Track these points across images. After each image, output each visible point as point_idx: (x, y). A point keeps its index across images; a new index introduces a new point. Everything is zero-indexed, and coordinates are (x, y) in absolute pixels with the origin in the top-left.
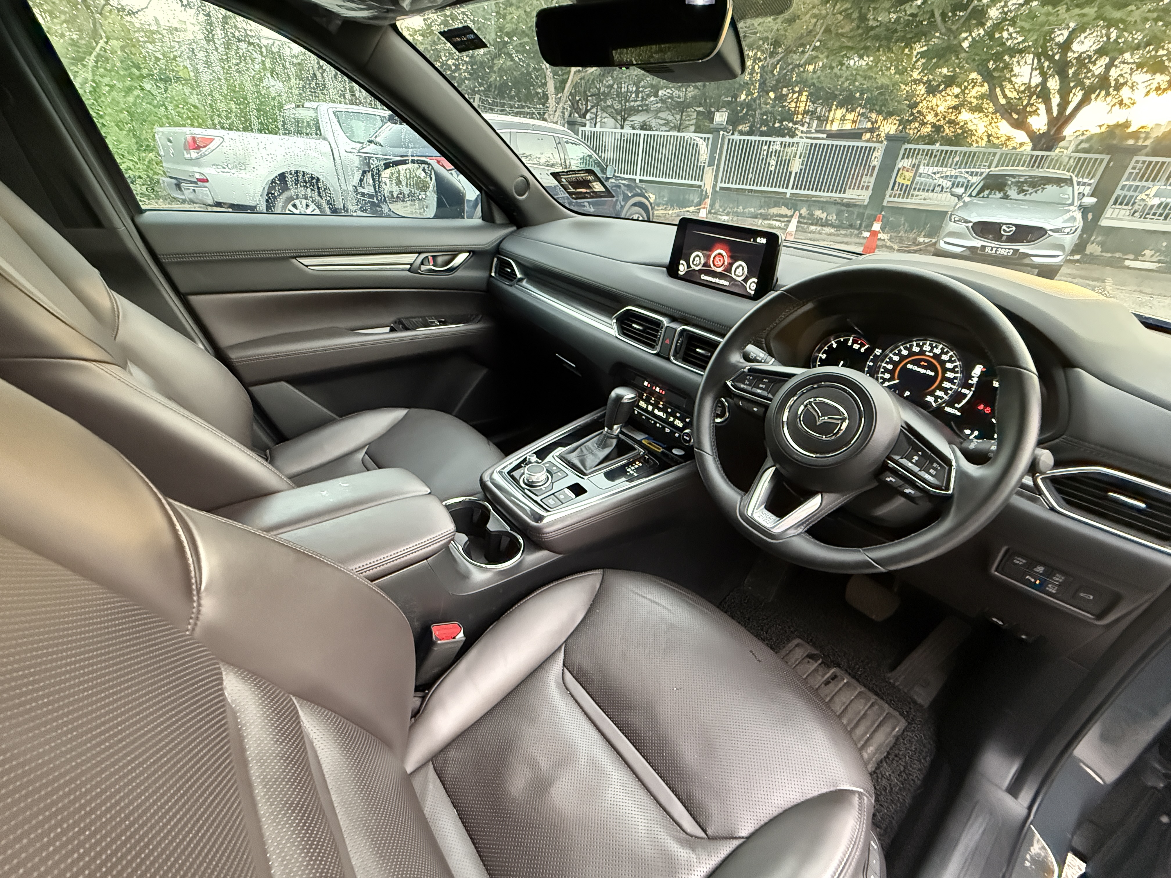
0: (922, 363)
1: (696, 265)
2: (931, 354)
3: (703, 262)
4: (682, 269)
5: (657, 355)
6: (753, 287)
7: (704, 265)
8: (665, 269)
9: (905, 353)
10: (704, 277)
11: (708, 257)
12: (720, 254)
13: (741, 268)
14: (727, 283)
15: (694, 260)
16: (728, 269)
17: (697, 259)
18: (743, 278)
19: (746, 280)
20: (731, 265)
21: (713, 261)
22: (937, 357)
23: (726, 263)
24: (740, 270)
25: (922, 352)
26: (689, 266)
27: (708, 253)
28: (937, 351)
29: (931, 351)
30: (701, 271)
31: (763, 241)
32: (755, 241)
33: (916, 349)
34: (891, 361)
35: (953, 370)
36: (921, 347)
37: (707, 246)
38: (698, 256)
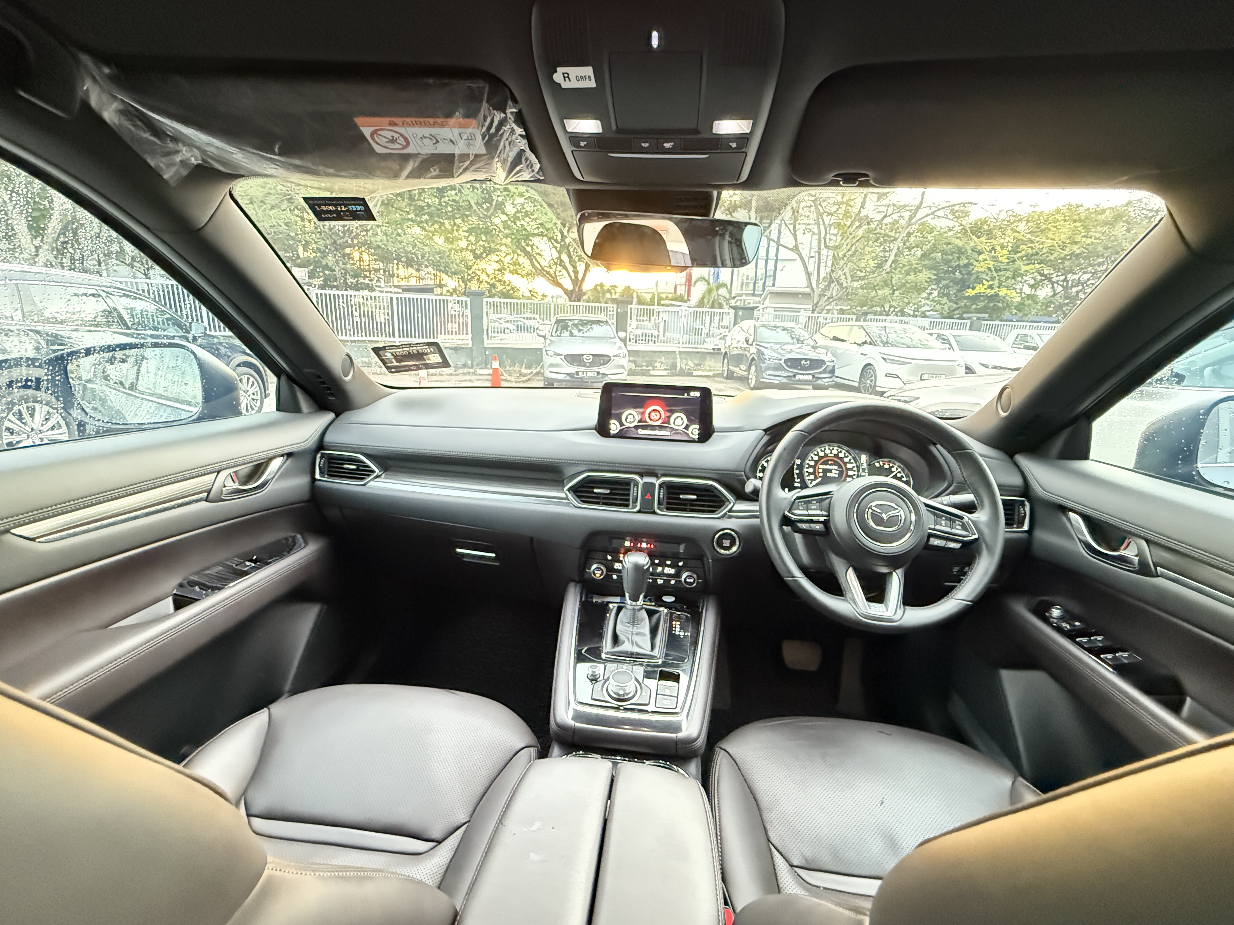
0: (830, 462)
1: (630, 422)
2: (832, 455)
3: (638, 418)
4: (614, 427)
5: (639, 512)
6: (697, 432)
7: (639, 422)
8: (594, 431)
9: (816, 458)
10: (641, 431)
11: (643, 413)
12: (654, 410)
13: (680, 418)
14: (668, 433)
15: (627, 418)
16: (667, 420)
17: (629, 417)
18: (684, 426)
19: (687, 428)
20: (669, 417)
21: (649, 417)
22: (836, 456)
23: (663, 416)
24: (679, 420)
25: (826, 455)
26: (622, 424)
27: (641, 410)
28: (835, 452)
29: (831, 453)
30: (636, 427)
31: (697, 394)
32: (688, 395)
33: (822, 454)
34: (810, 466)
35: (849, 462)
36: (824, 451)
37: (639, 403)
38: (631, 414)
